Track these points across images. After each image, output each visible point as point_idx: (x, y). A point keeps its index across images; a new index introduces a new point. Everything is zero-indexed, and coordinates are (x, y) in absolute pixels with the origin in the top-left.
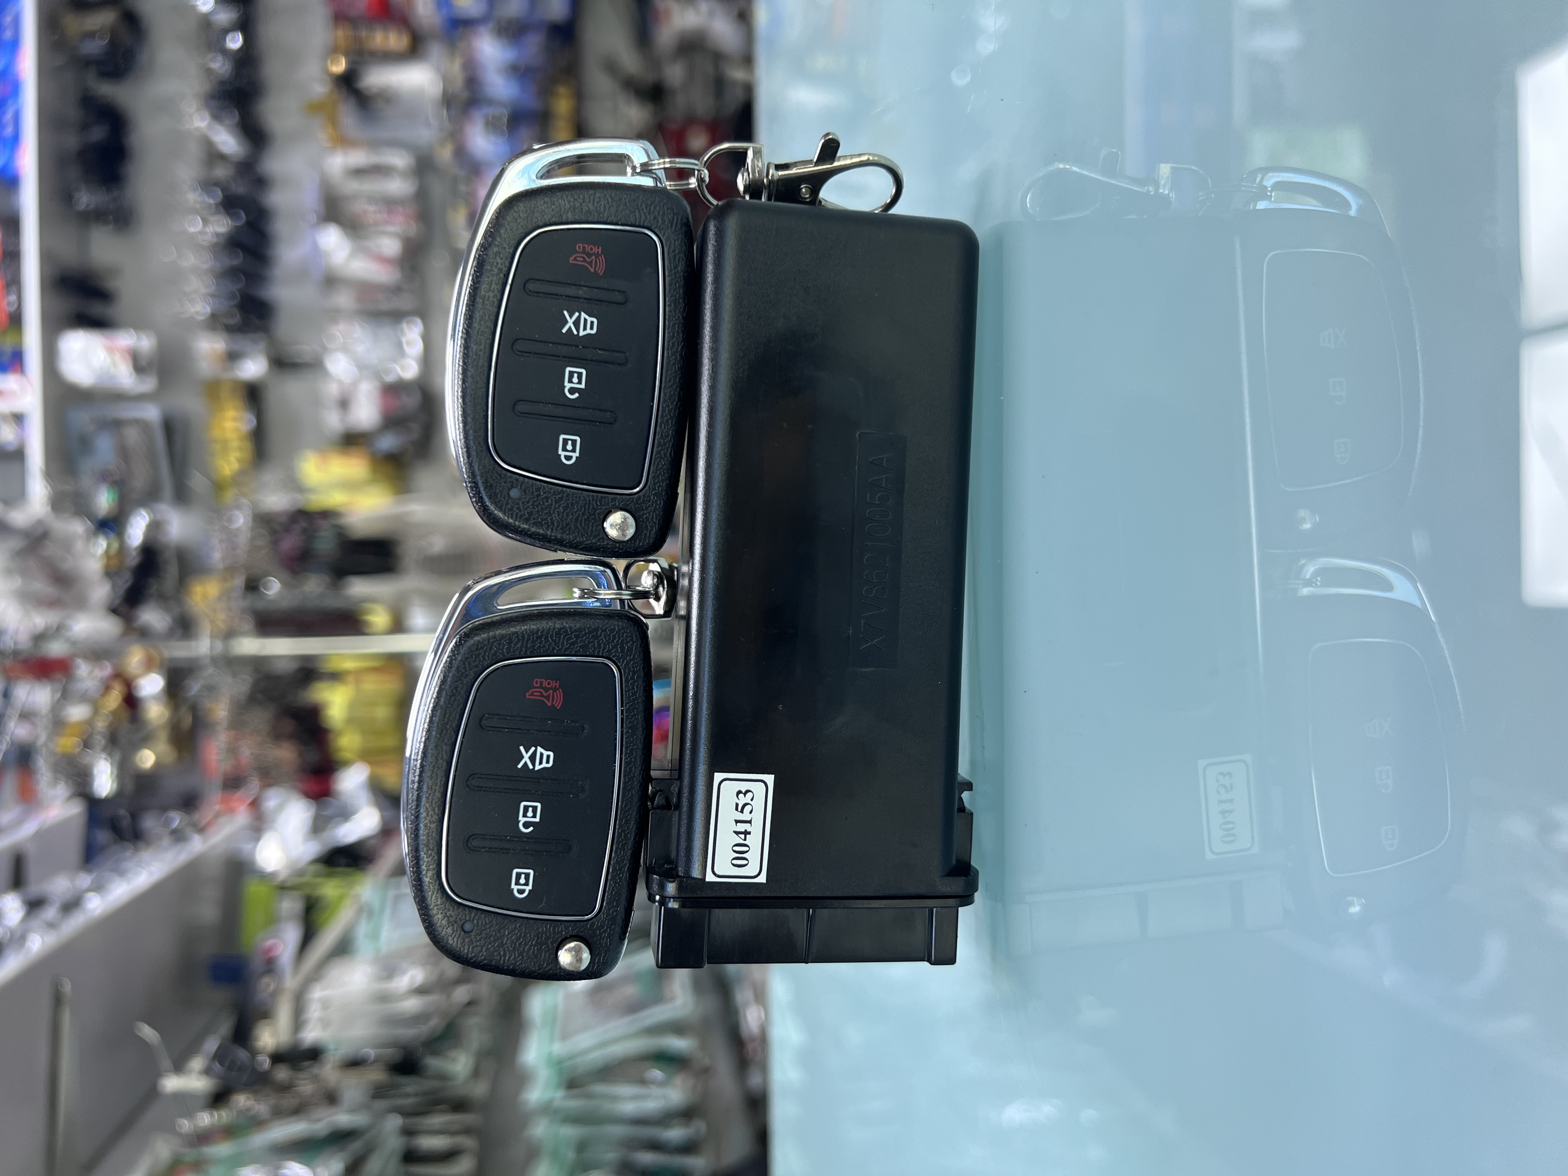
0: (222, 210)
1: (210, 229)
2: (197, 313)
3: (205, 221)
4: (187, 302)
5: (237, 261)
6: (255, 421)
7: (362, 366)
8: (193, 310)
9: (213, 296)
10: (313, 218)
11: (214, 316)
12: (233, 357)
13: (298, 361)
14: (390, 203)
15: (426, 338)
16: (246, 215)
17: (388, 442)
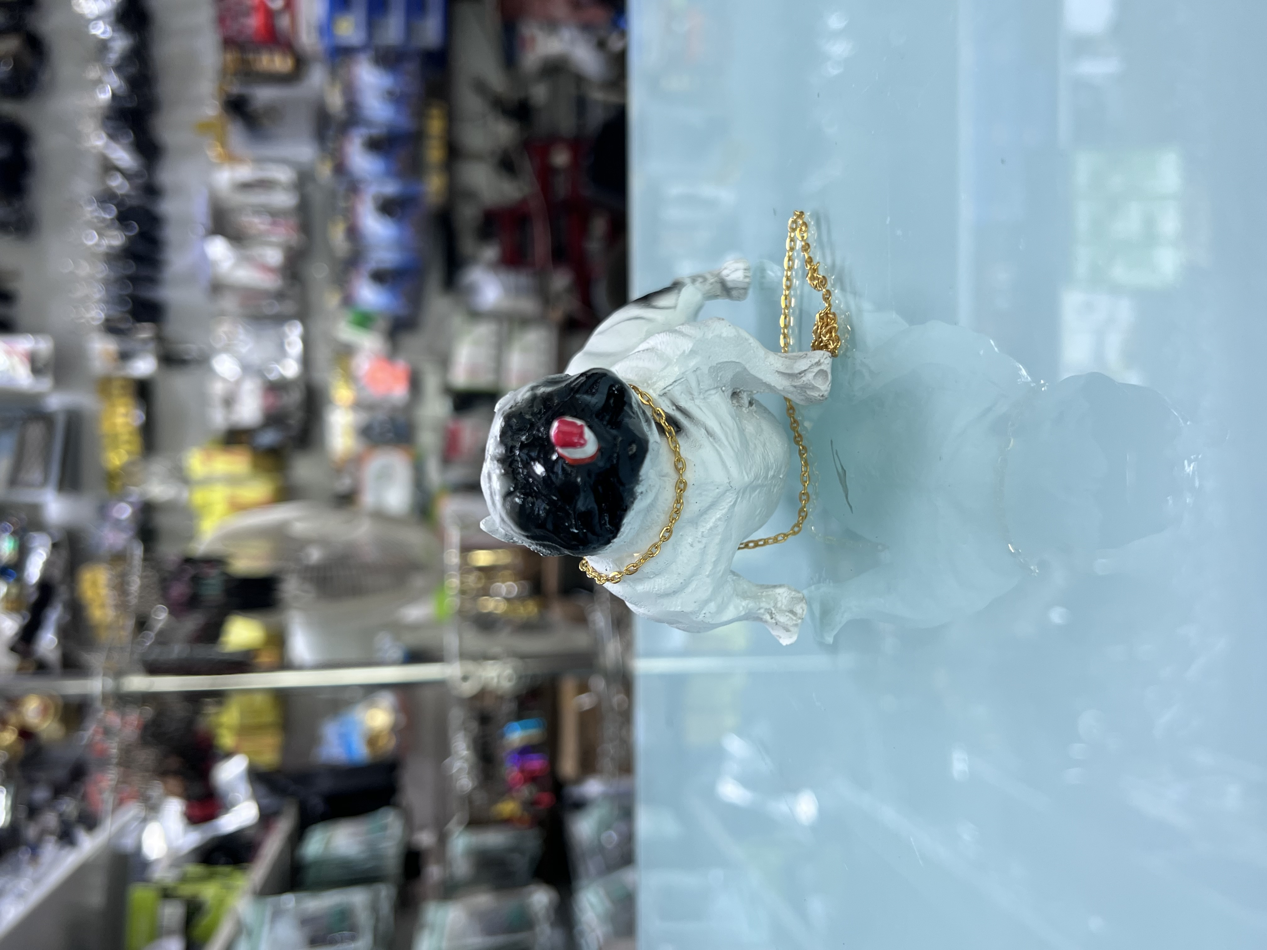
0: (117, 222)
1: (105, 242)
2: (93, 319)
3: (100, 235)
4: (83, 309)
5: (132, 269)
6: (144, 417)
7: (247, 369)
8: (88, 316)
9: (107, 302)
10: (201, 230)
11: (107, 320)
12: (125, 356)
13: (186, 357)
14: (274, 214)
15: (306, 340)
16: (139, 226)
17: (268, 438)
